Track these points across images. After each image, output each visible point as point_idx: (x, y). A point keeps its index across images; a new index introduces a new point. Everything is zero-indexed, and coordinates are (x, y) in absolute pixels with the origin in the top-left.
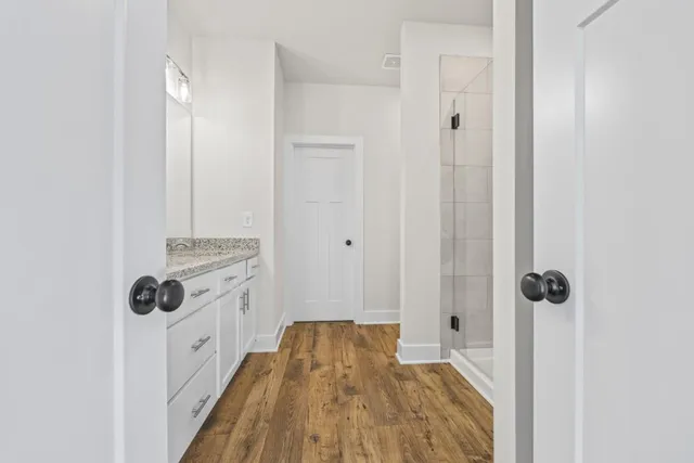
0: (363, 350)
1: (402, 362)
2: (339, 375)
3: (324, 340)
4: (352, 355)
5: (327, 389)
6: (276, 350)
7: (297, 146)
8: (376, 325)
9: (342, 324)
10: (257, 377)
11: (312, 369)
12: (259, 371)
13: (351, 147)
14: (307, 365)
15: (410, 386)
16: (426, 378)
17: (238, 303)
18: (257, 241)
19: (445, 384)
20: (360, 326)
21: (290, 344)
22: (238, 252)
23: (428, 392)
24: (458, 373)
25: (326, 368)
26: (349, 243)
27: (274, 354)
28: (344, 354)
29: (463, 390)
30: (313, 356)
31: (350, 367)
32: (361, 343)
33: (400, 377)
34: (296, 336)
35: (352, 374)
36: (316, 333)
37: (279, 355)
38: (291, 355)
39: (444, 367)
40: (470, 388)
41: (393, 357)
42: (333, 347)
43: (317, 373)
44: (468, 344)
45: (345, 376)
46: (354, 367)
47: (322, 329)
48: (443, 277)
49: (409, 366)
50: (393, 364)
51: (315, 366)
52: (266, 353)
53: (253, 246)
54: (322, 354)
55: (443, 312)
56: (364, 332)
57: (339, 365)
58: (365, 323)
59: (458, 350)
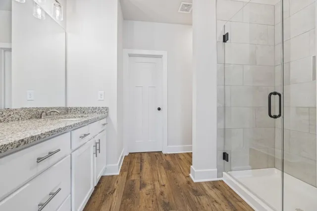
0: (170, 171)
1: (195, 181)
2: (158, 193)
3: (146, 166)
4: (164, 176)
5: (151, 205)
6: (118, 173)
7: (130, 55)
8: (174, 154)
9: (156, 154)
10: (106, 196)
11: (140, 188)
12: (107, 191)
13: (160, 56)
14: (138, 185)
15: (204, 200)
16: (212, 193)
17: (92, 150)
18: (107, 109)
19: (225, 198)
20: (166, 155)
21: (127, 168)
22: (95, 116)
23: (217, 206)
24: (230, 189)
25: (149, 187)
26: (159, 109)
27: (117, 176)
28: (159, 176)
29: (238, 203)
30: (141, 177)
31: (164, 185)
32: (168, 167)
33: (195, 192)
34: (131, 163)
35: (166, 191)
36: (142, 161)
37: (120, 177)
38: (128, 178)
39: (221, 184)
40: (242, 201)
41: (189, 177)
42: (152, 170)
43: (144, 191)
44: (233, 168)
45: (162, 193)
46: (166, 185)
47: (145, 157)
48: (218, 129)
49: (199, 183)
50: (189, 182)
51: (143, 185)
52: (112, 176)
53: (104, 111)
54: (146, 176)
55: (218, 150)
56: (168, 159)
57: (156, 183)
58: (169, 153)
59: (226, 172)
